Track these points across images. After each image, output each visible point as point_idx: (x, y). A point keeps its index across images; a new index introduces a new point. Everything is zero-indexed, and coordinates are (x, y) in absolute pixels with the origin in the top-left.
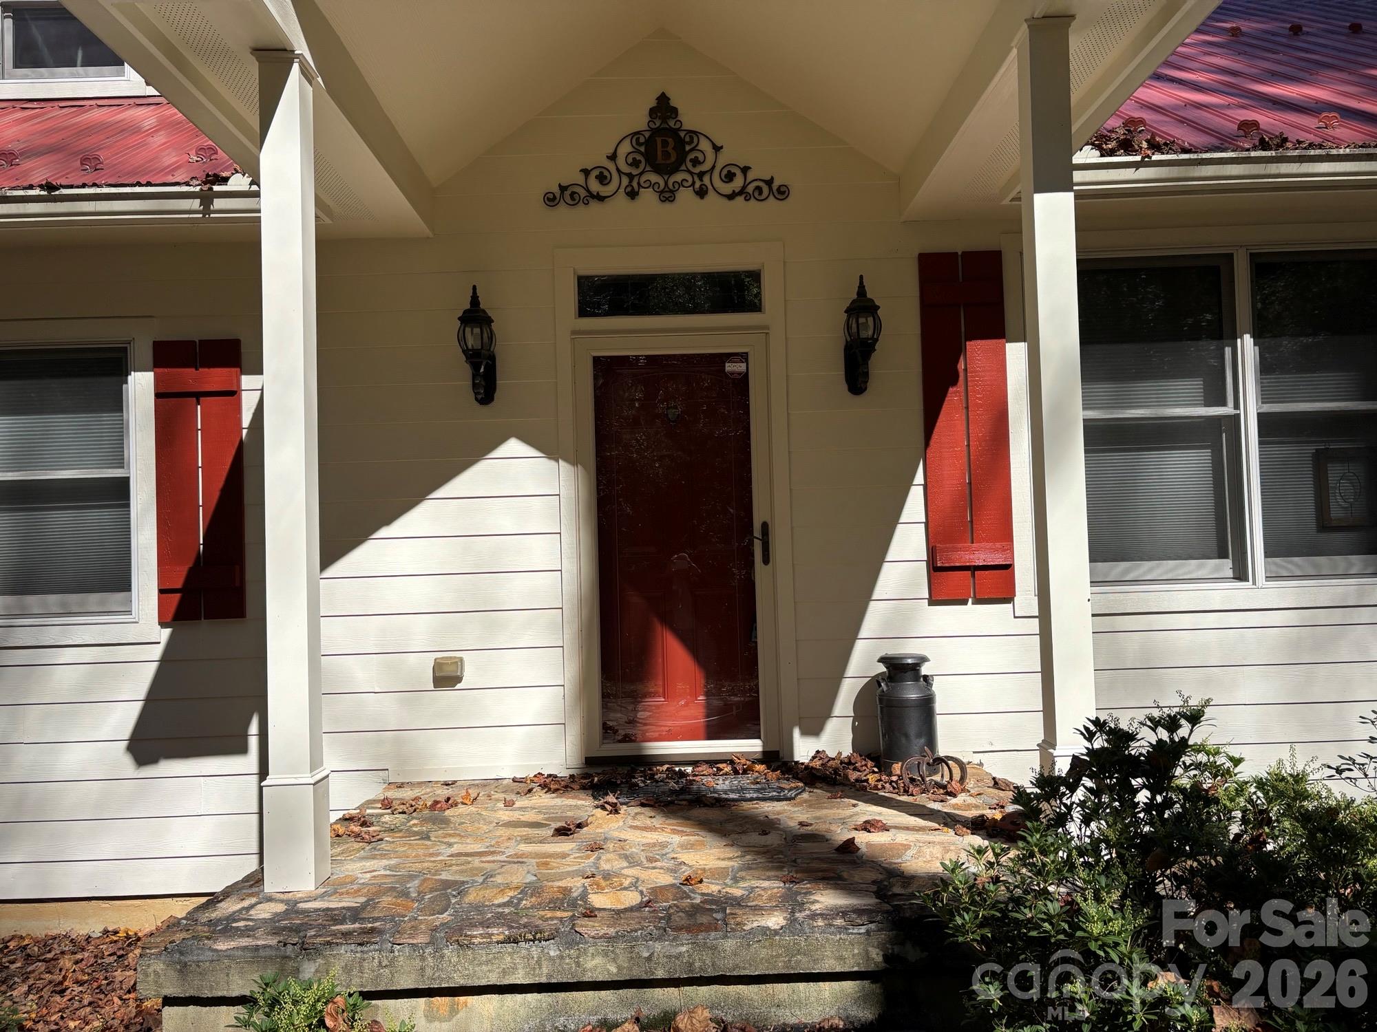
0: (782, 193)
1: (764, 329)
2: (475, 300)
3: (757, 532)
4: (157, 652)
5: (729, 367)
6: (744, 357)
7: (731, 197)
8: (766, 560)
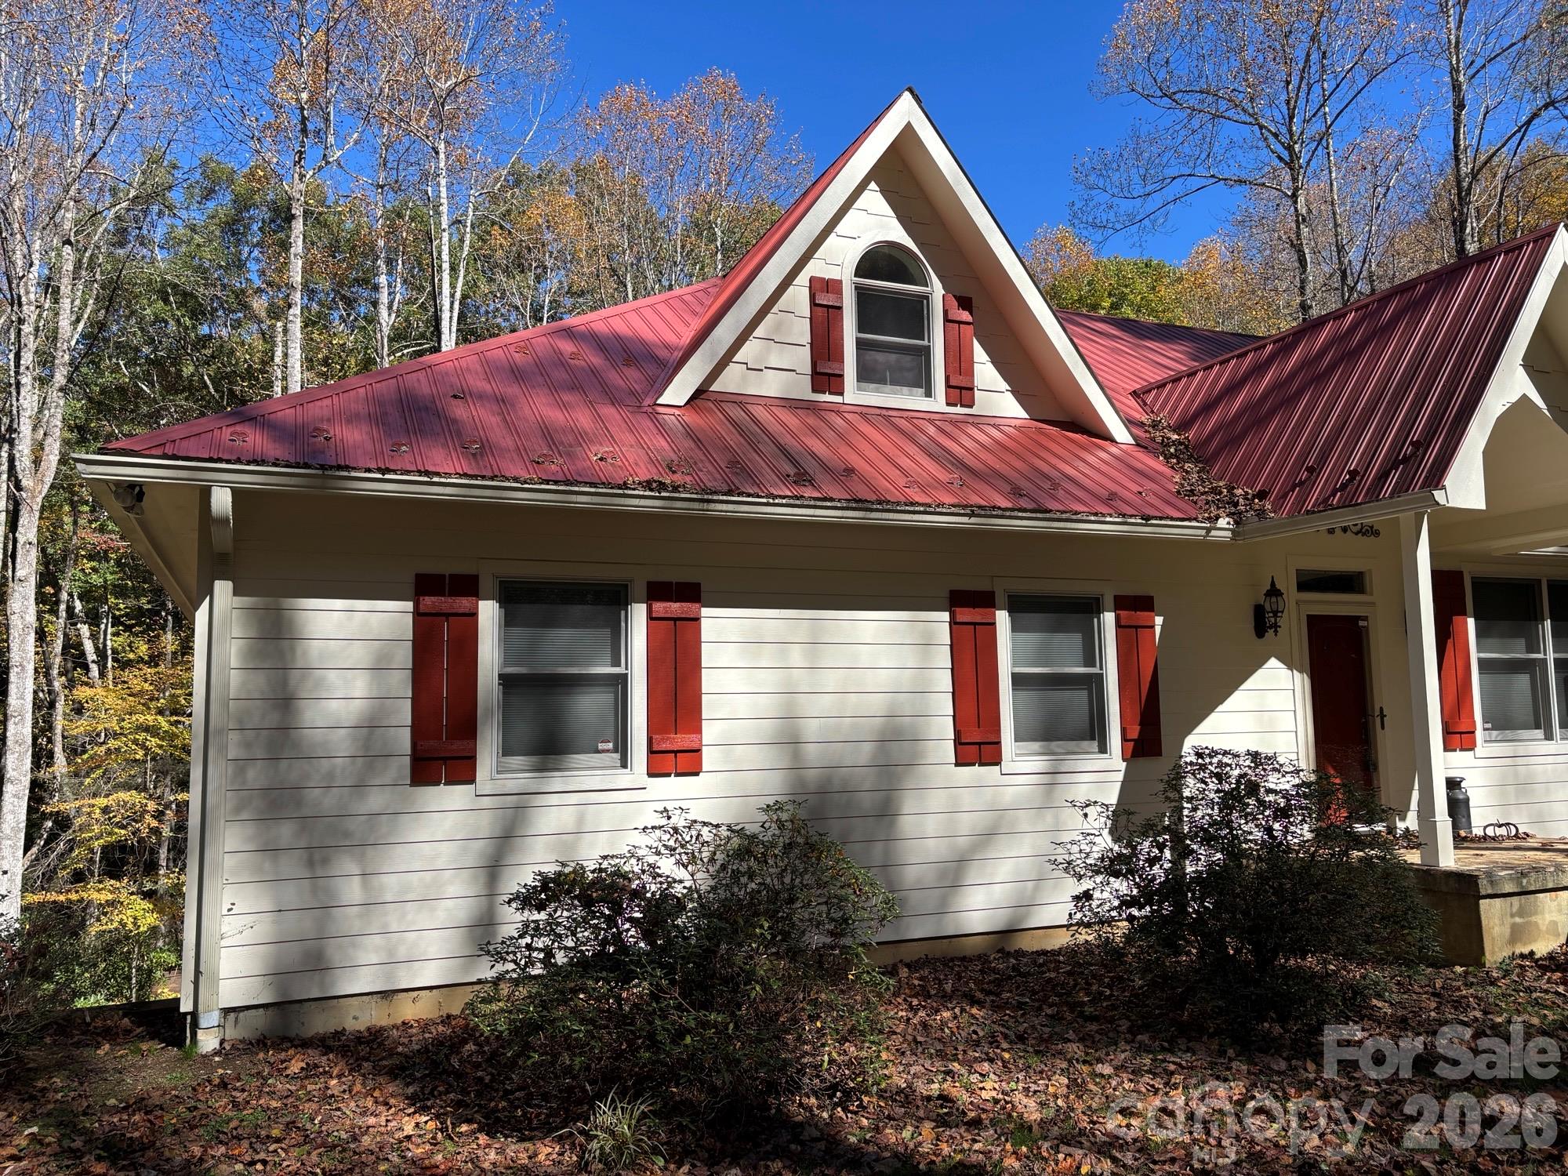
0: (1377, 533)
1: (1373, 604)
2: (1273, 584)
3: (1377, 713)
4: (1120, 776)
5: (1361, 623)
6: (1365, 618)
7: (1356, 534)
8: (1383, 727)
